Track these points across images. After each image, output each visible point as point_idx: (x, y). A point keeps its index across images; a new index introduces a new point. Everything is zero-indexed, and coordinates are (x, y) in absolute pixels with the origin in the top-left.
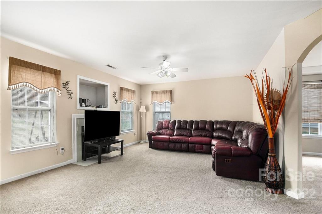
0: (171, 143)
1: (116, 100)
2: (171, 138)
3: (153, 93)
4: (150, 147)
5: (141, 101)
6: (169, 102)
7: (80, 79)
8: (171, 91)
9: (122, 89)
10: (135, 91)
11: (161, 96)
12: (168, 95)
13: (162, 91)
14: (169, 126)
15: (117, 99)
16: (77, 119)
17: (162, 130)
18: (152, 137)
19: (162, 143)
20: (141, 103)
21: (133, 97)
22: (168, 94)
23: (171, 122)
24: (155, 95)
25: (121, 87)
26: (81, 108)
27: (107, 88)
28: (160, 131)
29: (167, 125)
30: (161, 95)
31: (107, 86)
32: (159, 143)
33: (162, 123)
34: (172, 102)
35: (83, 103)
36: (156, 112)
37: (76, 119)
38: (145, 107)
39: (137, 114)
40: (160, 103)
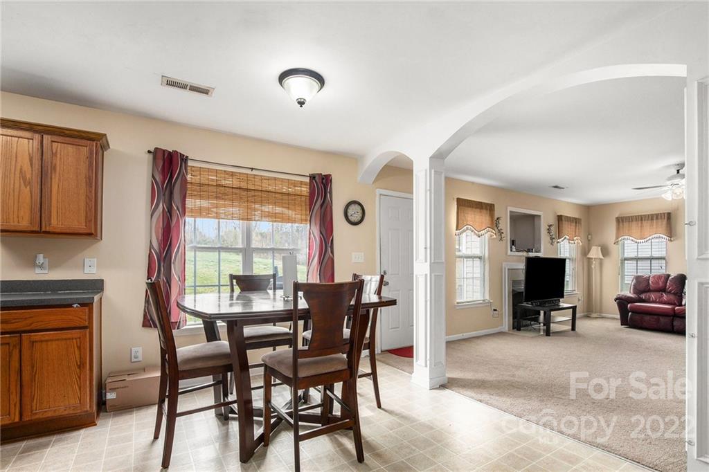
0: (678, 319)
1: (552, 239)
2: (678, 309)
3: (620, 220)
4: (622, 325)
5: (590, 236)
6: (664, 236)
7: (510, 212)
8: (669, 214)
9: (560, 218)
10: (580, 220)
11: (641, 227)
12: (660, 223)
13: (645, 216)
14: (667, 287)
15: (554, 236)
16: (509, 269)
17: (648, 294)
18: (629, 305)
19: (656, 317)
20: (589, 240)
21: (577, 230)
22: (660, 221)
23: (670, 277)
24: (626, 224)
25: (558, 216)
26: (512, 253)
27: (540, 219)
28: (643, 296)
29: (660, 283)
30: (642, 223)
31: (540, 216)
32: (647, 318)
33: (648, 279)
34: (671, 238)
35: (513, 247)
36: (626, 259)
37: (507, 270)
38: (600, 248)
39: (583, 263)
40: (638, 241)
